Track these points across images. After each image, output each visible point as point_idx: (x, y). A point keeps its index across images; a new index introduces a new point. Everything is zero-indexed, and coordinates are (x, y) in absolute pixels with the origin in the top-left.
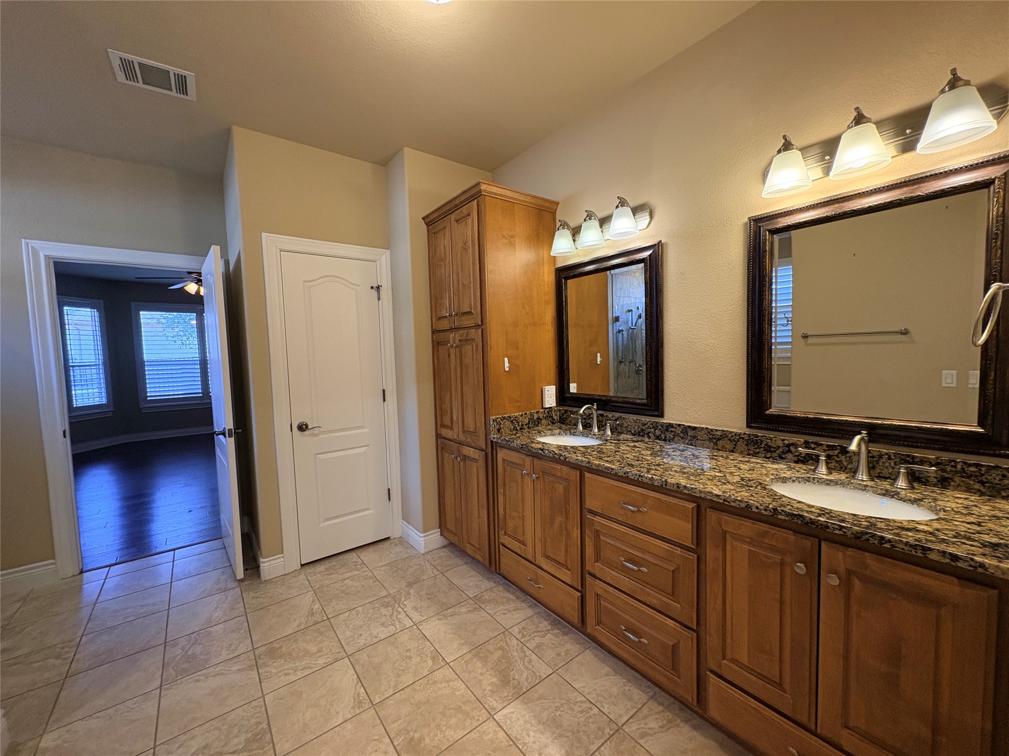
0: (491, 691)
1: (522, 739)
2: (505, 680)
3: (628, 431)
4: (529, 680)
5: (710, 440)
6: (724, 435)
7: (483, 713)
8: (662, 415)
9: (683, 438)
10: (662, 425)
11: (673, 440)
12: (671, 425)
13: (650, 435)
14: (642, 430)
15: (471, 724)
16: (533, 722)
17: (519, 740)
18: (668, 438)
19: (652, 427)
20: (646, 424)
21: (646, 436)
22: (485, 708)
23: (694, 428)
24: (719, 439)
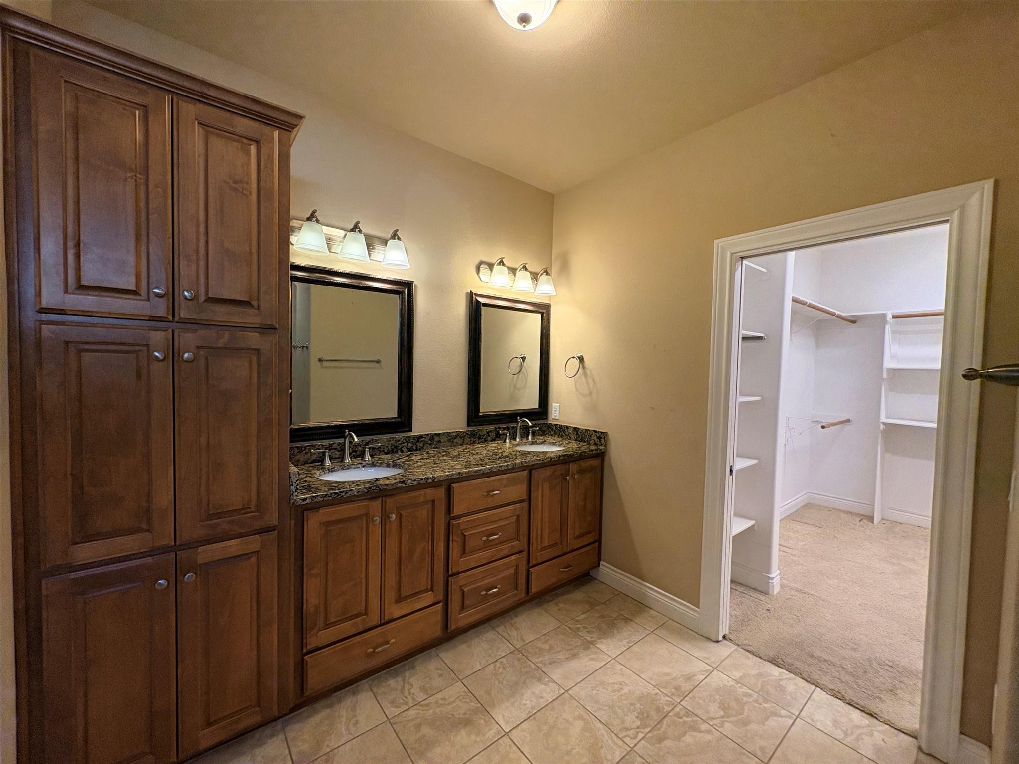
0: (478, 734)
1: (528, 710)
2: (466, 722)
3: (381, 452)
4: (468, 701)
5: (449, 440)
6: (458, 435)
7: (503, 742)
8: (411, 430)
9: (430, 444)
10: (414, 437)
11: (422, 448)
12: (421, 436)
13: (403, 449)
14: (396, 447)
15: (514, 752)
16: (513, 701)
17: (530, 712)
18: (419, 447)
19: (404, 441)
20: (399, 440)
21: (399, 451)
22: (498, 739)
23: (438, 435)
24: (455, 438)
